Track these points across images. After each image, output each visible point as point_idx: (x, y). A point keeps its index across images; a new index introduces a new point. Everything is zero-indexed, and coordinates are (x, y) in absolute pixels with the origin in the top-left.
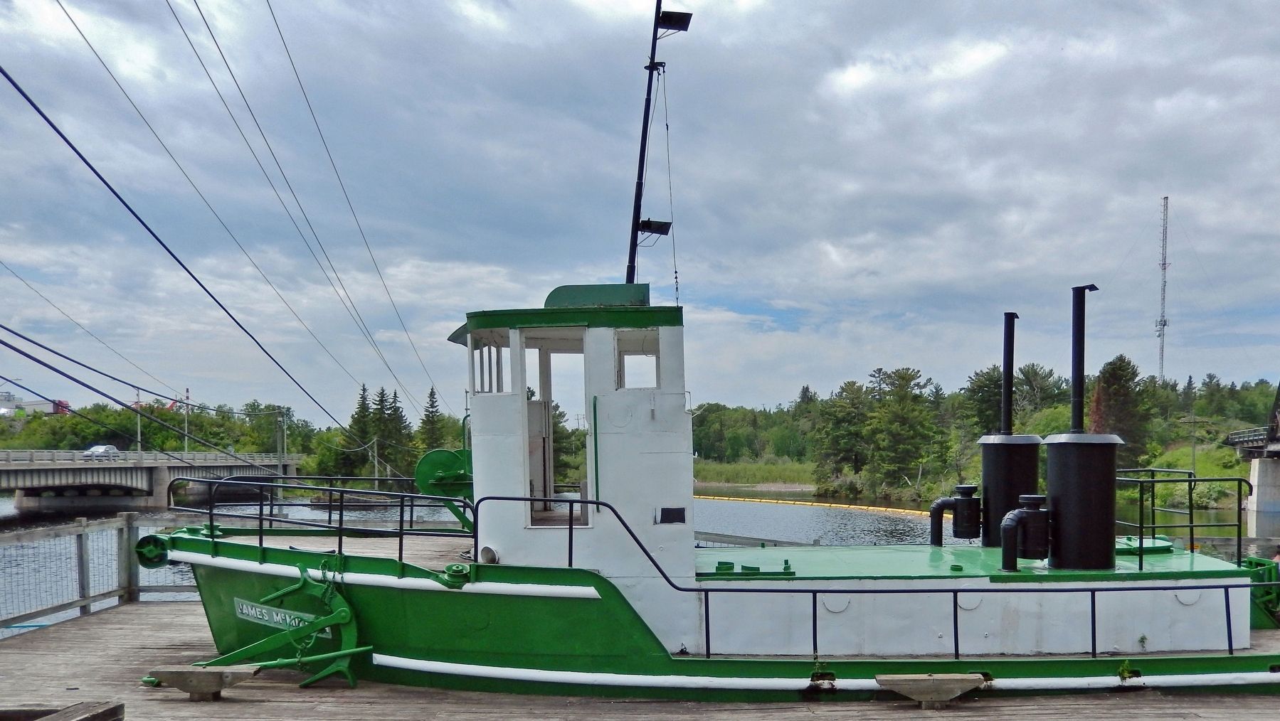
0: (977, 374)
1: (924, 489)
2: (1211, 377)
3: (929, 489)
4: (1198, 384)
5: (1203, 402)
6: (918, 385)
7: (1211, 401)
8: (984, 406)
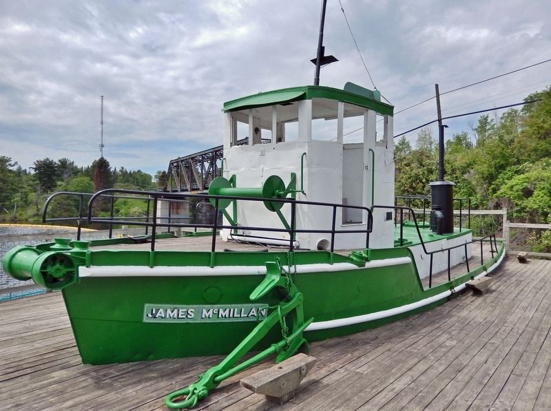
0: (38, 161)
1: (18, 215)
2: (122, 168)
3: (20, 215)
4: (118, 170)
5: (121, 178)
6: (10, 165)
7: (124, 178)
8: (42, 176)
